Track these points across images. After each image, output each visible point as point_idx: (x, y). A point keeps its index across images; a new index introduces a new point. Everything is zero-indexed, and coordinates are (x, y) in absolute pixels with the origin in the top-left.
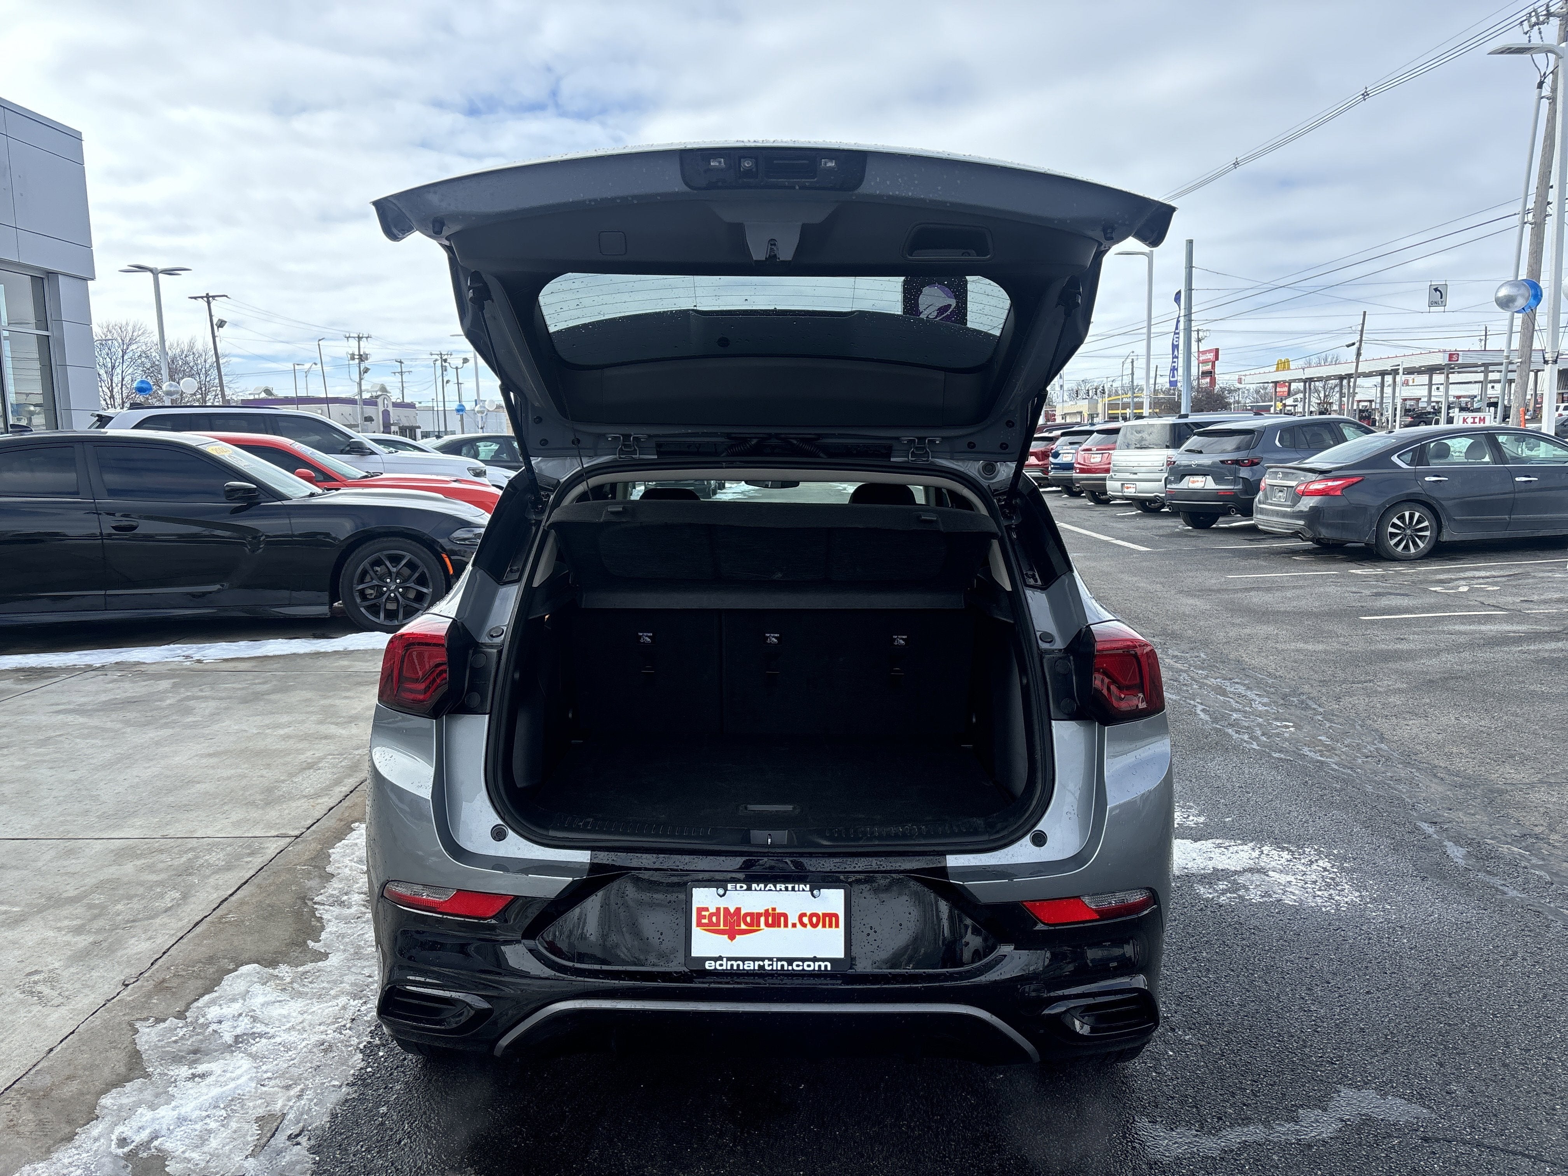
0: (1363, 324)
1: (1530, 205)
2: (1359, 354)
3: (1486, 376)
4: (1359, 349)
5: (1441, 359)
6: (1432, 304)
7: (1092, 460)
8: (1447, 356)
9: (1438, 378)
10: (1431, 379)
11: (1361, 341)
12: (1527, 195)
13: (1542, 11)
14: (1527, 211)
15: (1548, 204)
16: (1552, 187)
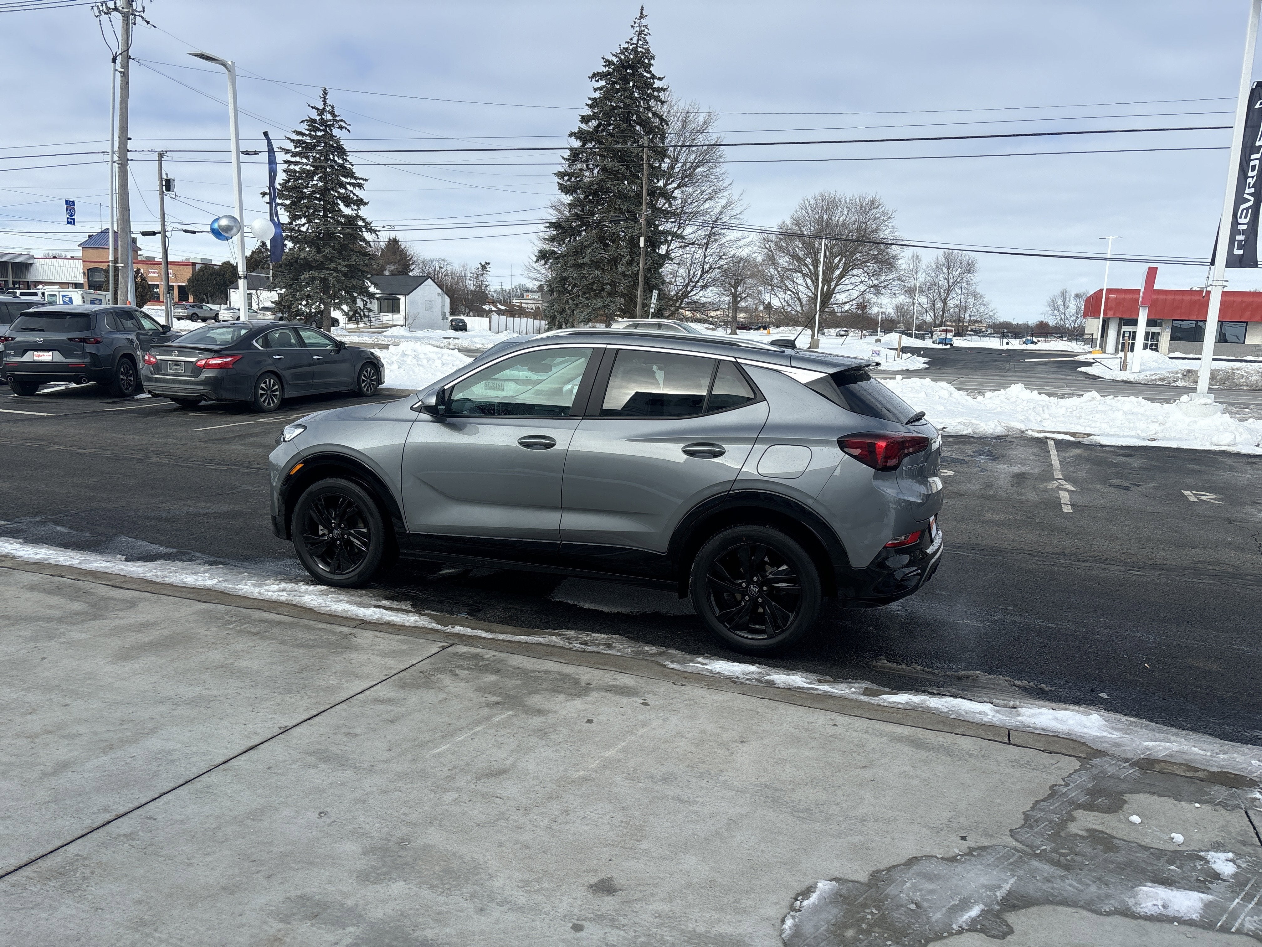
12: (113, 140)
13: (111, 5)
14: (113, 152)
15: (128, 151)
16: (130, 139)
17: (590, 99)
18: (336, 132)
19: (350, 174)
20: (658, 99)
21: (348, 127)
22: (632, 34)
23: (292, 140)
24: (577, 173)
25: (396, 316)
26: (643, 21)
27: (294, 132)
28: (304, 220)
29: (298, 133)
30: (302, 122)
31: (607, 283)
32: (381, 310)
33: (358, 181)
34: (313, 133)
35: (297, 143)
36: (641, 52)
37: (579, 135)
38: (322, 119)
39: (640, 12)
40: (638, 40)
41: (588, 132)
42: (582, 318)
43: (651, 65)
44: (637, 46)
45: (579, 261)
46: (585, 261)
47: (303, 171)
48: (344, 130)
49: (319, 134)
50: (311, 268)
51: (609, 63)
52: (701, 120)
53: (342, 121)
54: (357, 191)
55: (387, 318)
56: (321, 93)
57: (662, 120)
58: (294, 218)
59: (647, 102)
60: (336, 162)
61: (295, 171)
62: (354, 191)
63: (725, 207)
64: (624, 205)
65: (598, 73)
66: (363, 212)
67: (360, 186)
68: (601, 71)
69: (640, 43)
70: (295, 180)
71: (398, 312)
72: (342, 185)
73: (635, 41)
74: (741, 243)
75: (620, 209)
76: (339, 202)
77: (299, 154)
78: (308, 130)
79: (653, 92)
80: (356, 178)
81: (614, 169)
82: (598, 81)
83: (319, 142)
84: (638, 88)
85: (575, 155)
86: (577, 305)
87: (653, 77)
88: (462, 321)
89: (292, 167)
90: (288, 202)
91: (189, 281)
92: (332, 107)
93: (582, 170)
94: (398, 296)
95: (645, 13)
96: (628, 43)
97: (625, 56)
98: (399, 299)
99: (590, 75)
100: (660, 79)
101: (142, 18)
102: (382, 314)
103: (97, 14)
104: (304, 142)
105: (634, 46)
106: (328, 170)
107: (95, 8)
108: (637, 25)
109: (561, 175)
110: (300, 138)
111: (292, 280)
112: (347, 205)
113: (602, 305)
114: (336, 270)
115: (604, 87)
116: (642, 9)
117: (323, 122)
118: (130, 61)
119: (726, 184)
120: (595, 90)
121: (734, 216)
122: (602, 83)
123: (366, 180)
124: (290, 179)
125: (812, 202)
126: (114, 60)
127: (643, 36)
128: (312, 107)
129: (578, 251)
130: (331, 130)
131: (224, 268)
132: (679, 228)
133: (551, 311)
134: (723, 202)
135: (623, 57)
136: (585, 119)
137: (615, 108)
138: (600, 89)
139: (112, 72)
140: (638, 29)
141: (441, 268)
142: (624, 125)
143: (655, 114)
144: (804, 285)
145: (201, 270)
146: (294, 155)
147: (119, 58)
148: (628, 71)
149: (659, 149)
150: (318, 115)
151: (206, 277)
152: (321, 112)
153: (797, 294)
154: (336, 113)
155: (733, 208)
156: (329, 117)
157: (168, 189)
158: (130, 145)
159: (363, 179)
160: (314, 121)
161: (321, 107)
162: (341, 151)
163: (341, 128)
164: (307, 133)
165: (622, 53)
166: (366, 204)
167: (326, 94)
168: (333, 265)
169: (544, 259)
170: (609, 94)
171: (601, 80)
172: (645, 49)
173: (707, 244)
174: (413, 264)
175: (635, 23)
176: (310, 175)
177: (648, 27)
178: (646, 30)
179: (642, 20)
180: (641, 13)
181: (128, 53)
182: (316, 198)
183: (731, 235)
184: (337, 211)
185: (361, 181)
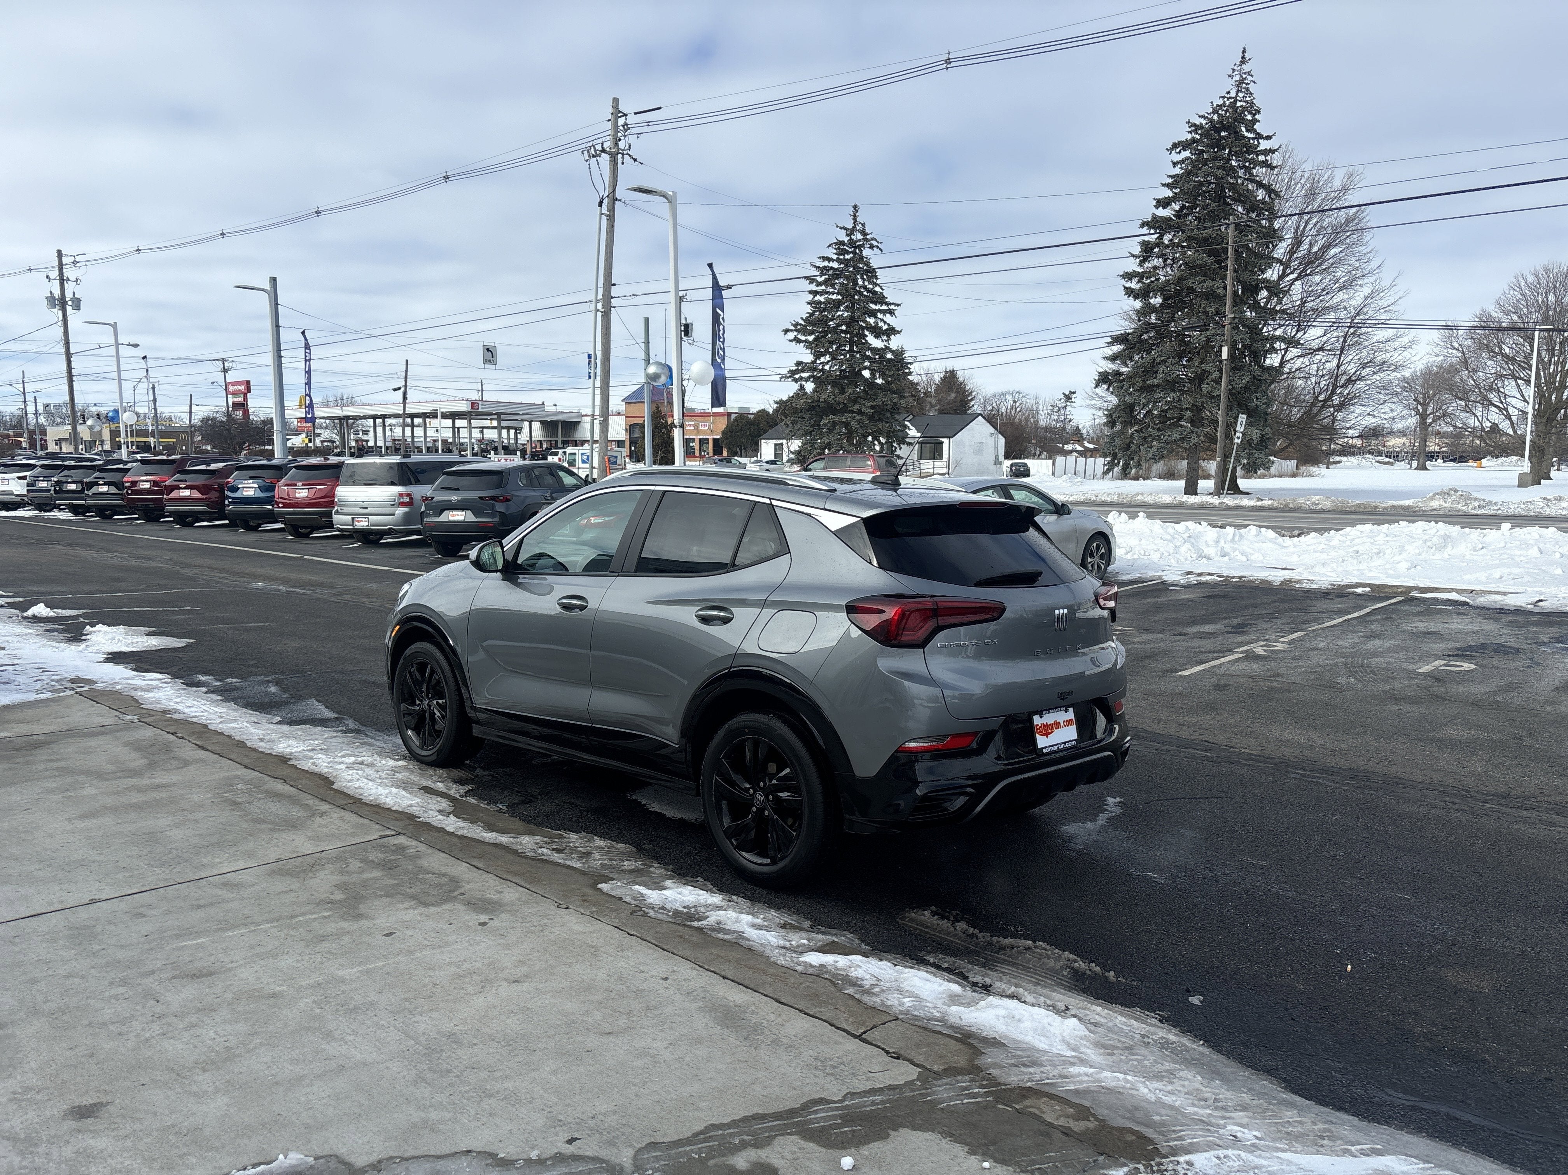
0: (406, 371)
1: (600, 297)
2: (405, 398)
3: (499, 423)
4: (405, 394)
5: (464, 407)
6: (486, 361)
7: (297, 495)
8: (469, 403)
9: (459, 423)
10: (454, 423)
11: (406, 386)
12: (597, 288)
13: (599, 147)
14: (597, 301)
15: (612, 297)
16: (614, 285)
17: (1169, 176)
18: (866, 252)
19: (880, 299)
20: (1265, 164)
21: (880, 245)
22: (1229, 85)
23: (817, 268)
24: (1150, 272)
25: (938, 463)
26: (1246, 68)
27: (820, 258)
28: (828, 358)
29: (825, 259)
30: (830, 245)
31: (1187, 409)
32: (921, 457)
33: (890, 307)
34: (841, 257)
35: (823, 270)
36: (1241, 106)
37: (1155, 223)
38: (851, 239)
39: (1241, 55)
40: (1238, 91)
41: (1167, 220)
42: (1150, 454)
43: (1255, 121)
44: (1236, 101)
45: (1148, 382)
46: (1156, 382)
47: (828, 301)
48: (875, 249)
49: (848, 257)
50: (834, 412)
51: (1195, 127)
52: (1337, 184)
53: (873, 239)
54: (888, 318)
55: (927, 465)
56: (851, 210)
57: (1269, 189)
58: (818, 356)
59: (1248, 170)
60: (865, 287)
61: (819, 302)
62: (885, 319)
63: (1371, 296)
64: (1211, 306)
65: (1179, 142)
66: (895, 343)
67: (891, 312)
68: (1184, 139)
69: (1241, 95)
70: (821, 312)
71: (941, 457)
72: (873, 314)
73: (1233, 94)
74: (1396, 344)
75: (1206, 312)
76: (867, 333)
77: (825, 283)
78: (836, 254)
79: (1257, 156)
80: (887, 304)
81: (1197, 262)
82: (1180, 152)
83: (847, 266)
84: (1236, 154)
85: (1147, 249)
86: (1145, 438)
87: (1259, 136)
88: (1025, 465)
89: (818, 298)
90: (811, 338)
91: (724, 433)
92: (863, 225)
93: (1155, 268)
94: (941, 439)
95: (1247, 56)
96: (1223, 97)
97: (1219, 115)
98: (942, 443)
99: (1169, 146)
100: (1269, 138)
101: (630, 156)
102: (921, 461)
103: (587, 158)
104: (832, 268)
105: (1232, 100)
106: (856, 297)
107: (585, 152)
108: (1236, 73)
109: (1128, 276)
110: (826, 263)
111: (813, 426)
112: (877, 336)
113: (1179, 437)
114: (860, 412)
115: (1187, 158)
116: (1244, 52)
117: (852, 243)
118: (617, 203)
119: (1373, 265)
120: (1175, 164)
121: (1386, 309)
122: (1187, 154)
123: (898, 305)
124: (814, 312)
125: (1531, 278)
126: (600, 204)
127: (1244, 85)
128: (841, 228)
129: (1150, 370)
130: (861, 251)
131: (759, 416)
132: (1297, 331)
133: (1111, 448)
134: (1367, 291)
135: (1216, 117)
136: (1163, 203)
137: (1201, 184)
138: (1182, 162)
139: (598, 216)
140: (1237, 78)
141: (1014, 402)
142: (1214, 205)
143: (1260, 185)
144: (1518, 396)
145: (736, 420)
146: (819, 284)
147: (606, 201)
148: (1223, 134)
149: (1264, 230)
150: (847, 235)
151: (740, 427)
152: (850, 233)
153: (1506, 409)
154: (868, 231)
155: (1382, 298)
156: (859, 236)
157: (687, 334)
158: (614, 291)
159: (896, 305)
160: (842, 243)
161: (850, 226)
162: (871, 273)
163: (872, 247)
164: (835, 257)
165: (1215, 111)
166: (899, 332)
167: (857, 211)
168: (857, 407)
169: (1105, 383)
170: (1193, 168)
171: (1184, 150)
172: (1247, 102)
173: (1342, 350)
174: (972, 400)
175: (1234, 70)
176: (837, 305)
177: (1252, 73)
178: (1249, 78)
179: (1243, 66)
180: (1243, 57)
181: (614, 194)
182: (842, 331)
183: (1380, 335)
184: (864, 344)
185: (892, 307)
